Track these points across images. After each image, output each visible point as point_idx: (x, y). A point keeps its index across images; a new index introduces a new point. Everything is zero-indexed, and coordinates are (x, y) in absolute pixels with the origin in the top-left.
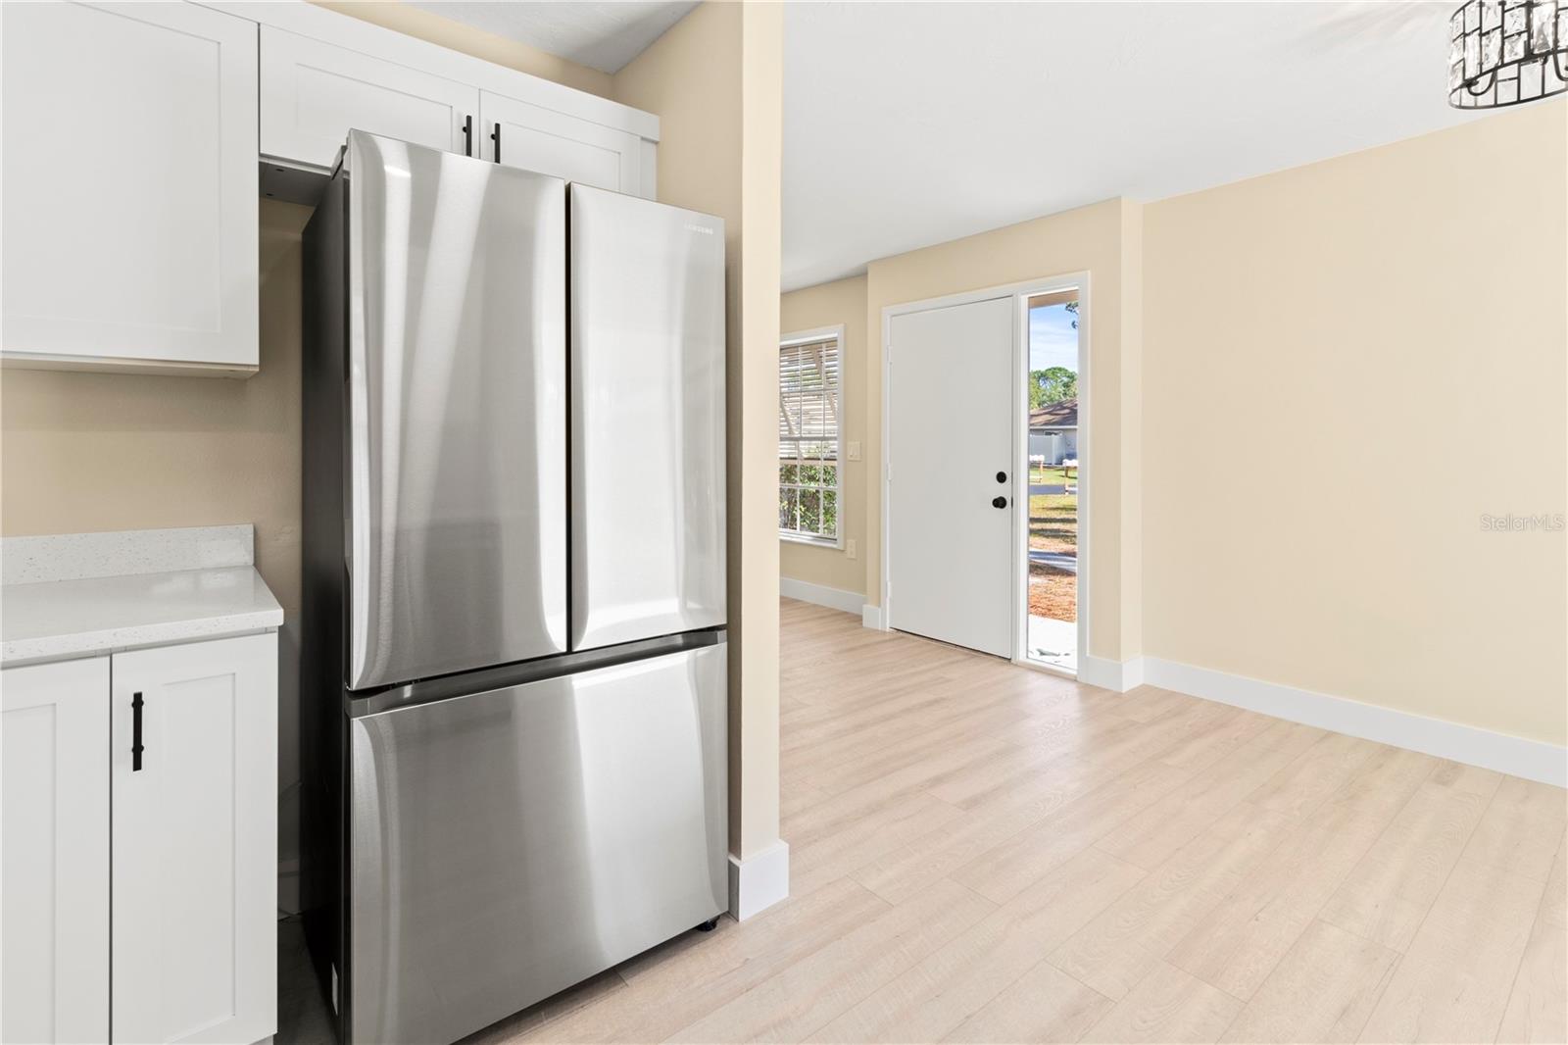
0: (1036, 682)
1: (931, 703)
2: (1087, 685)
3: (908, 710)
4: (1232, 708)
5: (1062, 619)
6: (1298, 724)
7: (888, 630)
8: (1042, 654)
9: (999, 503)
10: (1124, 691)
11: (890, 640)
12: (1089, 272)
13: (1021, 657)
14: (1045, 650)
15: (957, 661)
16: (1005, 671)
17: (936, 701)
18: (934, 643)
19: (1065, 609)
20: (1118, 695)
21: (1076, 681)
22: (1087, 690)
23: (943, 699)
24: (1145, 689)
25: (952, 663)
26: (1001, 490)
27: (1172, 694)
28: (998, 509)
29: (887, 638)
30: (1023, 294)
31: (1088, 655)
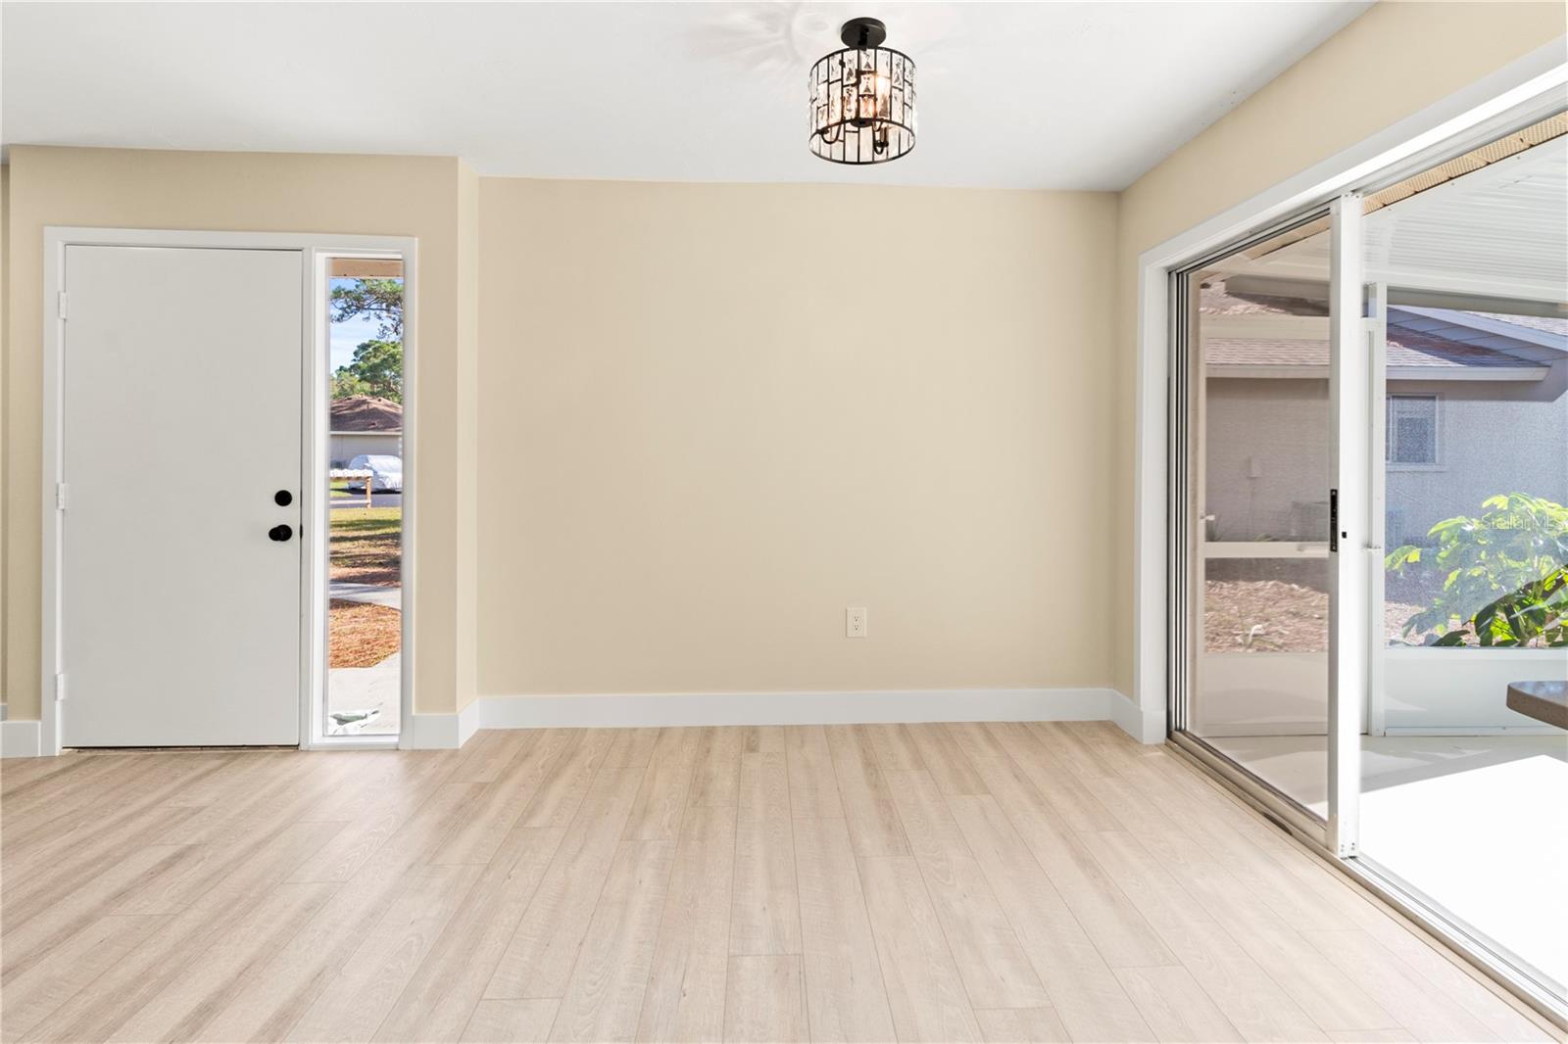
0: (340, 768)
1: (169, 864)
2: (414, 751)
3: (121, 895)
4: (575, 730)
5: (355, 666)
6: (635, 729)
7: (58, 751)
8: (342, 721)
9: (281, 533)
10: (460, 747)
11: (64, 771)
12: (416, 239)
13: (316, 737)
14: (344, 714)
15: (208, 773)
16: (291, 764)
17: (178, 857)
18: (159, 753)
19: (356, 652)
20: (454, 753)
21: (397, 750)
22: (417, 757)
23: (191, 848)
24: (484, 735)
25: (199, 778)
26: (286, 516)
27: (512, 733)
28: (279, 543)
29: (57, 767)
30: (318, 250)
31: (414, 713)
